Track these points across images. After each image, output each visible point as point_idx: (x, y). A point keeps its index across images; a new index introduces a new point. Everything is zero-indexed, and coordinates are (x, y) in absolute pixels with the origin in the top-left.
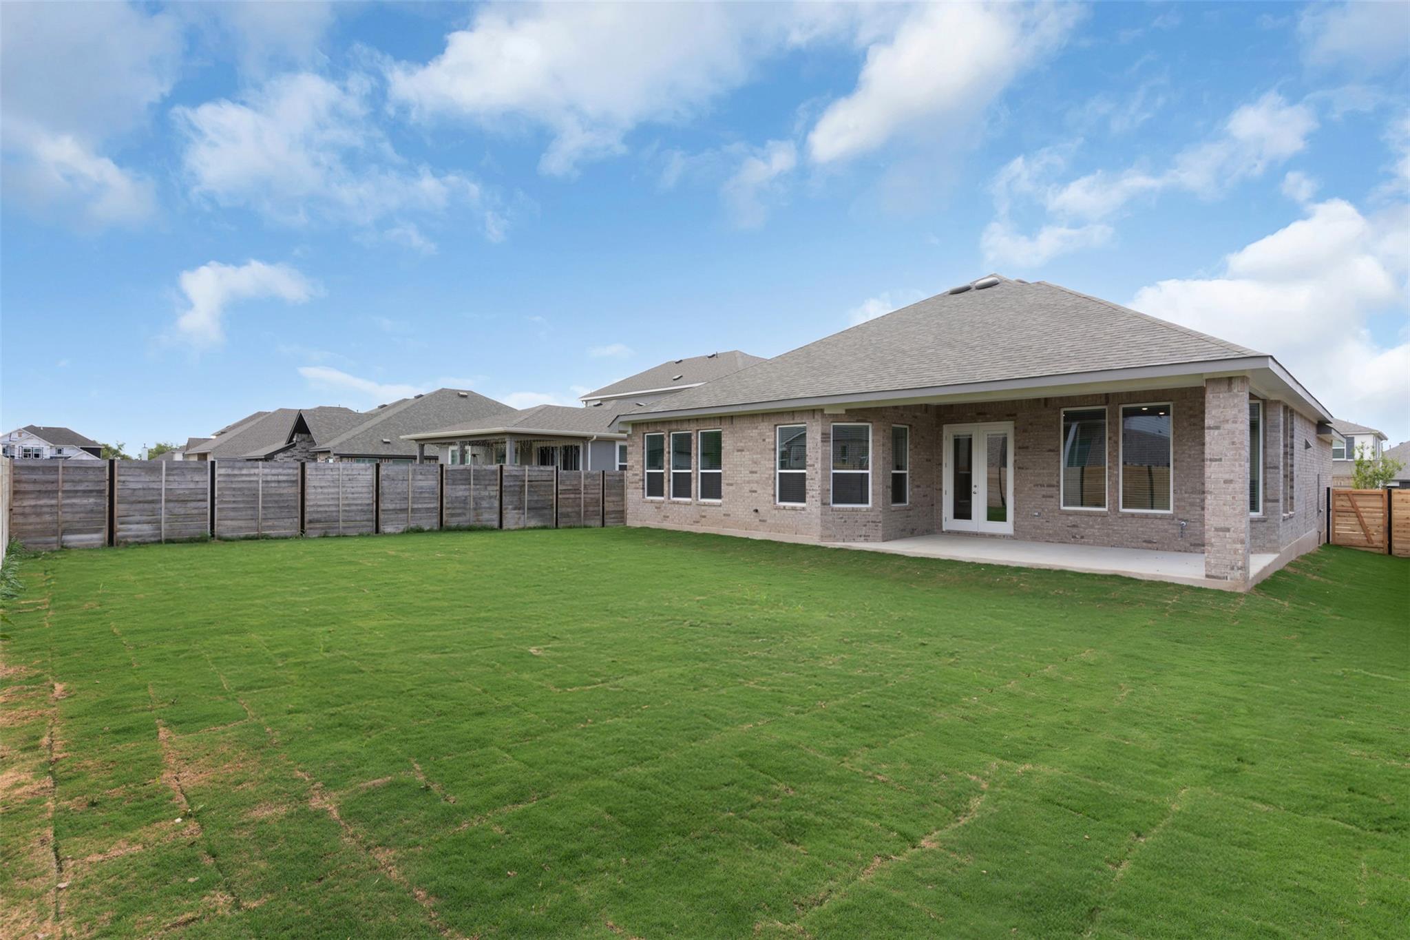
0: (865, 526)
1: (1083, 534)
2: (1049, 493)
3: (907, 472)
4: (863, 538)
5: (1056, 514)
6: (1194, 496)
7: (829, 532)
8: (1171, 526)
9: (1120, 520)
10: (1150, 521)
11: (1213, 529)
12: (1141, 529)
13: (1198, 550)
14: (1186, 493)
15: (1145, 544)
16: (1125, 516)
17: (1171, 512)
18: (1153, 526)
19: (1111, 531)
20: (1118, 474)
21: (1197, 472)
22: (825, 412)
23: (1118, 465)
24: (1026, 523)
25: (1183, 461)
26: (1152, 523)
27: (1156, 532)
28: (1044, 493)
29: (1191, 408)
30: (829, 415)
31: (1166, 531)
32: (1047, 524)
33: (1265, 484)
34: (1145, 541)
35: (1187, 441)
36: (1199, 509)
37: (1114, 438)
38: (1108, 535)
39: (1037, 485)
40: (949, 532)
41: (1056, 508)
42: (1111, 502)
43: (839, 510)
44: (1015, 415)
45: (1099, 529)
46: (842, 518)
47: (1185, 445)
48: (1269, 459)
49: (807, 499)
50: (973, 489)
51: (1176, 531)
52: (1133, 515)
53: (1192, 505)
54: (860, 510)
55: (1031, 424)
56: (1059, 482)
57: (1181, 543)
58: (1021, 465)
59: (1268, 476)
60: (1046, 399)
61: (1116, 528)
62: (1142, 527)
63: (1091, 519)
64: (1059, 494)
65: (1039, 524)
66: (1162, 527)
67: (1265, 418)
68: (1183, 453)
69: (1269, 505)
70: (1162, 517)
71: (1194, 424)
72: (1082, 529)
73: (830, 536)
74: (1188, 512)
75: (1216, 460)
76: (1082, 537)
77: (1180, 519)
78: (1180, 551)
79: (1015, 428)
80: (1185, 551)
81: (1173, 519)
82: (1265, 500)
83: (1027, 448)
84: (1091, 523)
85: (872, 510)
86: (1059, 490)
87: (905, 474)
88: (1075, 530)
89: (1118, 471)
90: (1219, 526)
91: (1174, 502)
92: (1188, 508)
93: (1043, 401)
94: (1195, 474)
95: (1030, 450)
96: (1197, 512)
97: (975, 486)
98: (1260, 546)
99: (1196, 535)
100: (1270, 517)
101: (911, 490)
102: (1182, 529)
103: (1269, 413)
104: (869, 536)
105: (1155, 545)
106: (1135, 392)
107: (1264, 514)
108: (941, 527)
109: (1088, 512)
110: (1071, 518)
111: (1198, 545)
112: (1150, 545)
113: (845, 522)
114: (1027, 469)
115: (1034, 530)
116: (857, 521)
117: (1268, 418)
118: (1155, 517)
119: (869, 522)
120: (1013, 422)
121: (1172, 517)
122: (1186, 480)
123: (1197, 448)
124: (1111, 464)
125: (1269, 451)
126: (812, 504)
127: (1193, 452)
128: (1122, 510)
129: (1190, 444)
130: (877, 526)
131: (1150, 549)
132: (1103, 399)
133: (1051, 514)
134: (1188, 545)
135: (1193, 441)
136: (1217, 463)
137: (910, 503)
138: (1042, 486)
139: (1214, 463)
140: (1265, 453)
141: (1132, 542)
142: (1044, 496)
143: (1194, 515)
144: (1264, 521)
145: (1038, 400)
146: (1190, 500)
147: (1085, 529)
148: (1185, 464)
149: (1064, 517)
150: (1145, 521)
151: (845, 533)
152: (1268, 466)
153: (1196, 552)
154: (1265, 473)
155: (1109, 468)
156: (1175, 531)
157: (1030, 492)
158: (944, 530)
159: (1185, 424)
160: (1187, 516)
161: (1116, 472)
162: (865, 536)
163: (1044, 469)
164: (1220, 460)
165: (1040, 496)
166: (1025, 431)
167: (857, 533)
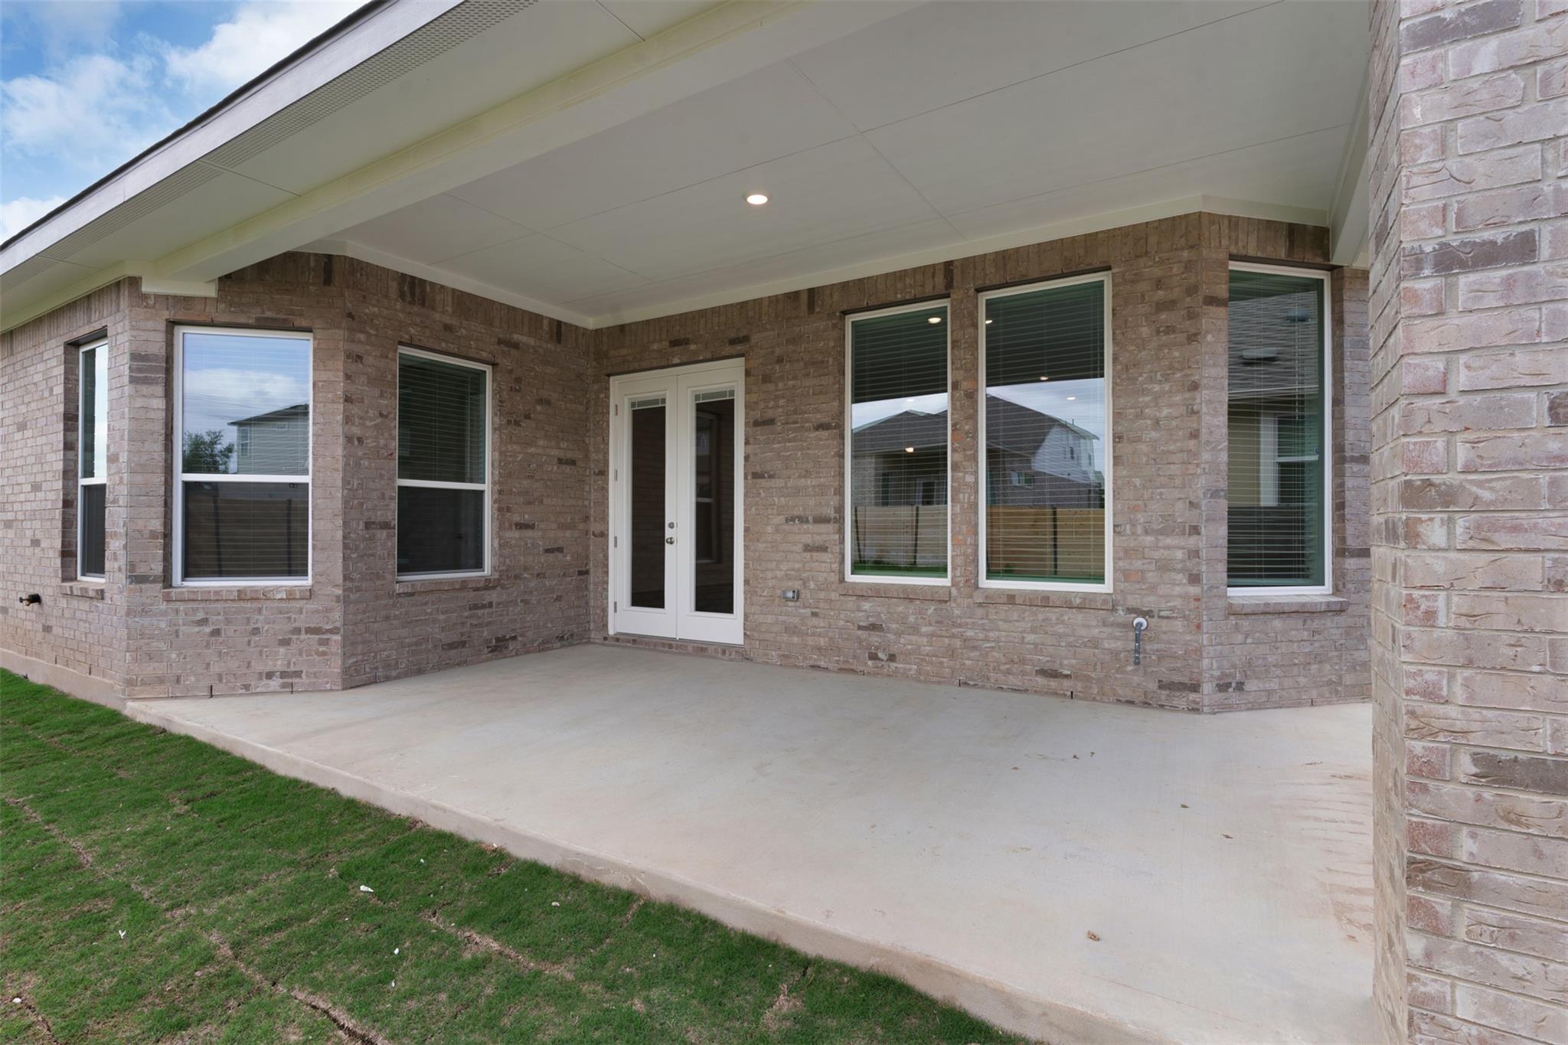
0: (285, 642)
1: (894, 649)
2: (819, 540)
3: (486, 487)
4: (275, 683)
5: (834, 596)
6: (1169, 541)
7: (150, 669)
8: (1109, 630)
9: (980, 612)
10: (1053, 615)
11: (1466, 766)
12: (1030, 638)
13: (1183, 700)
14: (1147, 532)
15: (1041, 680)
16: (991, 600)
17: (1106, 588)
18: (1061, 629)
19: (958, 643)
20: (976, 482)
21: (1175, 469)
22: (146, 288)
23: (975, 458)
24: (770, 619)
25: (1139, 440)
26: (1059, 621)
27: (1070, 645)
28: (807, 539)
29: (1159, 284)
30: (157, 296)
31: (1095, 643)
32: (815, 621)
33: (1339, 506)
34: (1042, 672)
35: (1151, 380)
36: (1181, 578)
37: (965, 385)
38: (952, 654)
39: (793, 519)
40: (618, 638)
41: (834, 578)
42: (959, 561)
43: (207, 597)
44: (746, 339)
45: (932, 635)
46: (204, 622)
47: (1144, 392)
48: (1350, 436)
49: (108, 565)
50: (669, 533)
51: (1123, 643)
52: (1011, 598)
53: (1164, 567)
54: (265, 595)
55: (780, 360)
56: (840, 510)
57: (1136, 679)
58: (758, 469)
59: (1350, 483)
60: (812, 292)
61: (970, 633)
62: (1033, 631)
63: (912, 608)
64: (842, 541)
65: (796, 620)
66: (1083, 632)
67: (1339, 321)
68: (1140, 415)
69: (1351, 563)
70: (1085, 604)
71: (1170, 330)
72: (891, 636)
73: (161, 680)
74: (1153, 589)
75: (1487, 256)
76: (892, 658)
77: (1131, 610)
78: (1131, 703)
79: (748, 373)
80: (1146, 704)
81: (1114, 609)
82: (1340, 552)
83: (771, 422)
84: (912, 619)
85: (310, 594)
86: (841, 531)
87: (482, 492)
88: (875, 638)
89: (976, 473)
90: (1513, 746)
91: (1116, 559)
92: (1152, 577)
93: (804, 299)
94: (1171, 477)
95: (778, 427)
96: (1178, 590)
97: (671, 526)
98: (1330, 683)
99: (1176, 657)
100: (1354, 598)
101: (499, 533)
102: (1137, 639)
103: (1348, 306)
104: (298, 674)
105: (1066, 683)
106: (1017, 250)
107: (1336, 590)
108: (605, 626)
109: (904, 588)
110: (866, 606)
111: (1182, 687)
112: (1053, 684)
113: (216, 633)
114: (771, 477)
115: (785, 637)
116: (256, 631)
117: (1348, 318)
118: (1068, 603)
119: (297, 631)
120: (741, 361)
121: (1110, 605)
122: (1146, 495)
123: (1178, 398)
124: (959, 457)
125: (1350, 412)
126: (110, 580)
127: (1165, 412)
128: (986, 583)
129: (1157, 388)
130: (325, 642)
131: (1055, 694)
132: (940, 280)
133: (822, 595)
134: (1153, 686)
135: (1167, 378)
136: (1496, 275)
137: (494, 568)
138: (803, 520)
139: (1465, 281)
140: (1338, 417)
141: (1008, 672)
142: (807, 548)
143: (1169, 597)
144: (1340, 610)
145: (794, 296)
146: (1156, 555)
147: (899, 634)
148: (1143, 447)
149: (851, 603)
150: (1042, 614)
151: (215, 669)
152: (1348, 454)
153: (1174, 708)
154: (1338, 473)
155: (955, 467)
156: (1119, 644)
157: (779, 537)
158: (611, 632)
159: (1145, 331)
160: (1149, 602)
161: (970, 479)
162: (284, 674)
163: (807, 474)
164: (1524, 248)
165: (799, 548)
166: (766, 379)
167: (259, 667)
